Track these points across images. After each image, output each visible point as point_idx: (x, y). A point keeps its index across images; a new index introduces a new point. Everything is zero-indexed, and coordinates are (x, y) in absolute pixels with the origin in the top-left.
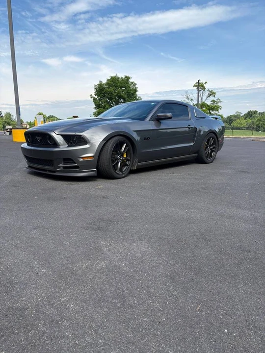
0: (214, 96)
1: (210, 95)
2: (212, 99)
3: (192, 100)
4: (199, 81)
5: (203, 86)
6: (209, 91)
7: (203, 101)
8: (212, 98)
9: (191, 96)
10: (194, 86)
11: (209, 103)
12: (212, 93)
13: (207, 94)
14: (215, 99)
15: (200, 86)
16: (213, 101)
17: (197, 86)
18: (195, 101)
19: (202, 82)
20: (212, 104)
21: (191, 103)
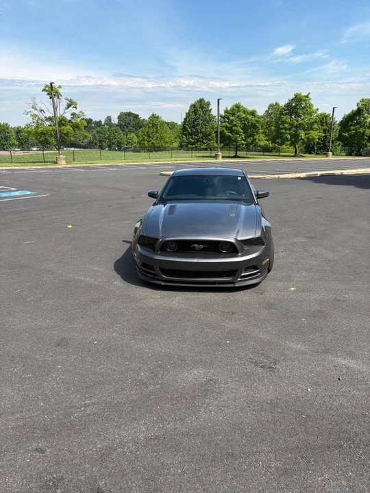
0: (76, 108)
1: (69, 106)
2: (72, 112)
3: (41, 110)
4: (51, 84)
5: (56, 92)
6: (67, 99)
7: (61, 114)
8: (71, 110)
9: (39, 105)
10: (43, 91)
11: (68, 117)
12: (71, 104)
13: (66, 104)
14: (77, 112)
15: (52, 91)
16: (73, 114)
17: (47, 91)
18: (49, 114)
19: (56, 85)
20: (73, 118)
21: (42, 116)
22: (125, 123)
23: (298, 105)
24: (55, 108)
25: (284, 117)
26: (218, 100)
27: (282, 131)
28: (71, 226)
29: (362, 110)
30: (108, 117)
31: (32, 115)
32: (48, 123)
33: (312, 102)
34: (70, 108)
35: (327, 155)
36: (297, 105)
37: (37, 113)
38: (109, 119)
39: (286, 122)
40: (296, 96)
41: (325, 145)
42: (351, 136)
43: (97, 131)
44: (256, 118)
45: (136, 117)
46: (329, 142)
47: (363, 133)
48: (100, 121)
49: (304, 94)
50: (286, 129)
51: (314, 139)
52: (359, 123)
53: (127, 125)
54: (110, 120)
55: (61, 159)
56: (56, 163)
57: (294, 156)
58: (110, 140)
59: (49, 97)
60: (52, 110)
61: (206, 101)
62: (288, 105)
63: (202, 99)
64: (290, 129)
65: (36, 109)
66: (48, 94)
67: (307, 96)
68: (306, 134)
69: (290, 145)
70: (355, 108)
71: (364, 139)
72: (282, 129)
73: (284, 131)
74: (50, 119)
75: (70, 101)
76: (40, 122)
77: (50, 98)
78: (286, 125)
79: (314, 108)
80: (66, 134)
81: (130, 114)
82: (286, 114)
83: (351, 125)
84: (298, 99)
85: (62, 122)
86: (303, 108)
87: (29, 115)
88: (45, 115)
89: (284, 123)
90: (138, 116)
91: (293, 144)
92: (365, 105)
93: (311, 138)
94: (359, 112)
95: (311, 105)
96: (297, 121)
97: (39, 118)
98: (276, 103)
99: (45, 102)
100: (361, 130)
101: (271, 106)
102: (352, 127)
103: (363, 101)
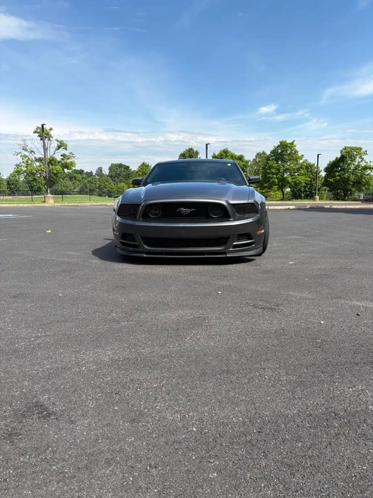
0: (66, 149)
1: (59, 147)
2: (62, 153)
3: (32, 151)
4: (43, 125)
5: (48, 134)
6: (57, 141)
7: (51, 154)
8: (62, 151)
9: (30, 146)
10: (34, 133)
11: (58, 158)
12: (61, 145)
13: (56, 145)
14: (67, 153)
15: (43, 133)
16: (63, 155)
17: (38, 133)
18: (39, 155)
19: (47, 127)
20: (62, 159)
21: (32, 157)
22: (116, 174)
23: (284, 152)
24: (45, 149)
25: (270, 163)
26: (207, 145)
27: (269, 175)
28: (50, 231)
29: (346, 157)
30: (99, 168)
31: (21, 156)
32: (38, 164)
33: (297, 148)
34: (61, 149)
35: (314, 200)
36: (282, 151)
37: (27, 153)
38: (100, 169)
39: (273, 167)
40: (281, 143)
41: (311, 192)
42: (337, 182)
43: (88, 181)
44: (244, 163)
45: (127, 168)
46: (315, 190)
47: (348, 179)
48: (91, 172)
49: (289, 141)
50: (273, 174)
51: (301, 183)
52: (343, 170)
53: (118, 175)
54: (101, 171)
55: (49, 198)
56: (44, 202)
57: (282, 200)
58: (100, 189)
59: (39, 138)
60: (42, 151)
61: (195, 150)
62: (274, 152)
63: (191, 149)
64: (277, 174)
65: (26, 150)
66: (40, 136)
67: (292, 143)
68: (292, 179)
69: (278, 189)
70: (339, 156)
71: (349, 184)
72: (269, 173)
73: (271, 175)
74: (39, 160)
75: (61, 142)
76: (29, 162)
77: (41, 139)
78: (273, 170)
79: (300, 155)
80: (55, 174)
81: (120, 166)
82: (273, 159)
83: (336, 171)
84: (283, 146)
85: (52, 162)
86: (289, 154)
87: (19, 156)
88: (35, 156)
89: (270, 167)
90: (128, 167)
91: (281, 188)
92: (348, 153)
93: (297, 182)
94: (342, 159)
95: (296, 152)
96: (284, 166)
97: (29, 158)
98: (263, 152)
99: (36, 144)
100: (346, 176)
101: (259, 155)
102: (337, 174)
103: (345, 148)
